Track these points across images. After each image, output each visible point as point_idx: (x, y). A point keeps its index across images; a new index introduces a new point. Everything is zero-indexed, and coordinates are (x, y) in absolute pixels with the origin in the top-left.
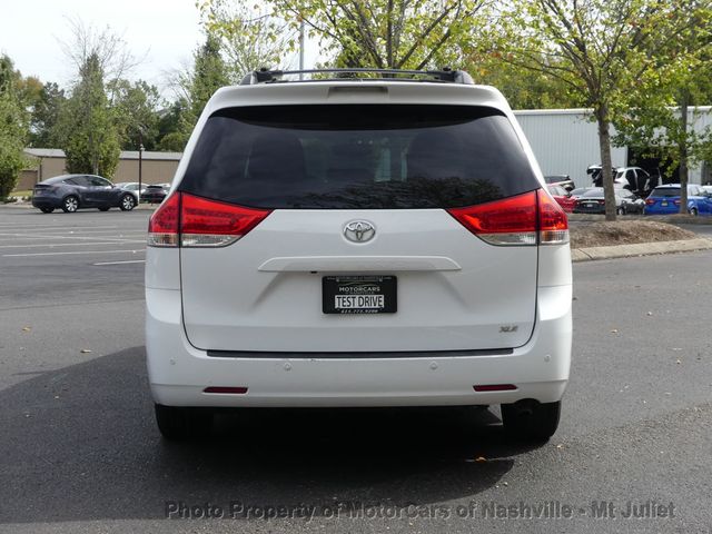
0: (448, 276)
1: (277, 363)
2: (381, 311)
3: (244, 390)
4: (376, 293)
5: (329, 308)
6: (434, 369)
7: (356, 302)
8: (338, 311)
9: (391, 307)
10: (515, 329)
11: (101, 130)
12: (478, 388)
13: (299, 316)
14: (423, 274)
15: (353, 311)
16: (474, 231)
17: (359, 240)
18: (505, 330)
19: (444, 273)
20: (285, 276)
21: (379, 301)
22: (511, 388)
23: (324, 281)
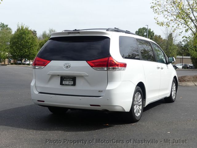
0: (86, 77)
1: (49, 96)
2: (72, 85)
3: (44, 101)
4: (71, 81)
5: (61, 84)
6: (81, 99)
7: (67, 83)
8: (63, 85)
9: (74, 84)
10: (102, 91)
11: (170, 51)
12: (91, 105)
13: (55, 85)
14: (81, 77)
15: (66, 85)
16: (92, 66)
17: (67, 68)
18: (99, 91)
19: (85, 77)
20: (53, 76)
21: (72, 83)
22: (100, 106)
23: (61, 77)
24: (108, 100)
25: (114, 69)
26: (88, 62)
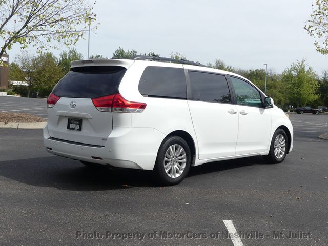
1: (55, 142)
2: (78, 129)
3: (51, 149)
4: (78, 124)
5: (68, 127)
7: (74, 126)
8: (70, 129)
9: (80, 129)
10: (106, 140)
12: (93, 157)
14: (86, 119)
15: (73, 129)
16: (96, 106)
17: (73, 107)
18: (104, 139)
19: (89, 119)
20: (61, 117)
21: (78, 127)
22: (101, 159)
23: (69, 120)
24: (110, 151)
25: (121, 110)
26: (94, 100)
